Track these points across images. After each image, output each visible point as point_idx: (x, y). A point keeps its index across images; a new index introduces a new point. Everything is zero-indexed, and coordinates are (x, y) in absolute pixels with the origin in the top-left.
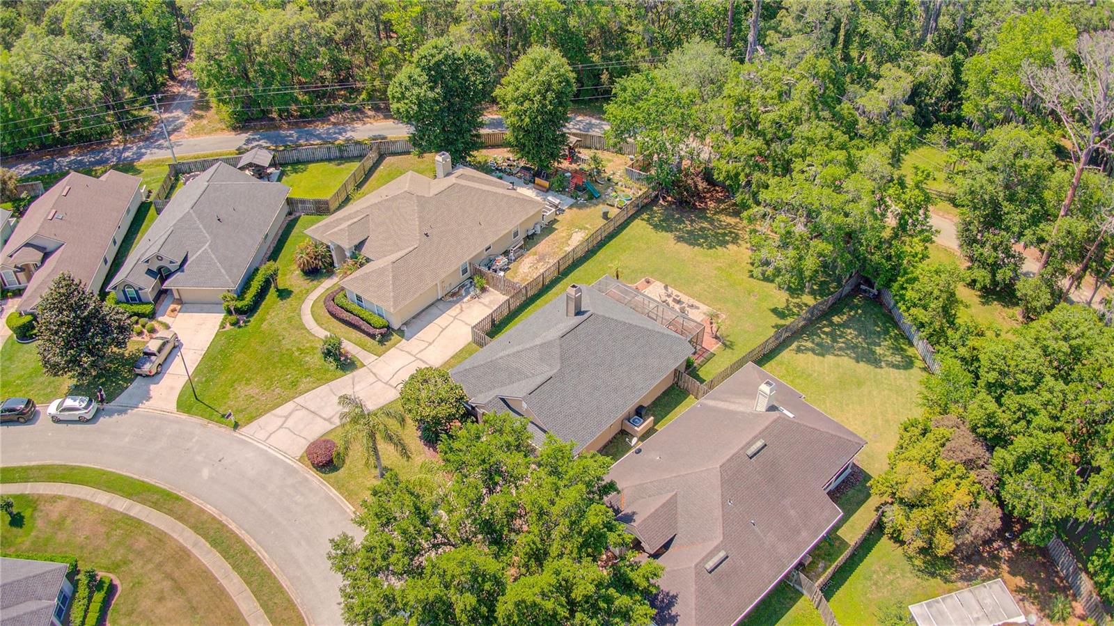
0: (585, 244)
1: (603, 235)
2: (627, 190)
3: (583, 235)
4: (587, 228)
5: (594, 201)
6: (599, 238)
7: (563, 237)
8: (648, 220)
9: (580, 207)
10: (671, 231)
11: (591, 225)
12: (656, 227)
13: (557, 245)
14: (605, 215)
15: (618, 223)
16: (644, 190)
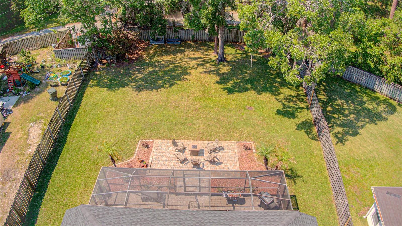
0: (48, 136)
1: (63, 117)
2: (63, 68)
3: (41, 126)
4: (42, 118)
5: (38, 89)
6: (60, 122)
7: (20, 138)
8: (99, 85)
9: (26, 100)
10: (127, 85)
11: (44, 112)
12: (110, 87)
13: (17, 151)
14: (54, 97)
15: (72, 98)
16: (79, 62)
